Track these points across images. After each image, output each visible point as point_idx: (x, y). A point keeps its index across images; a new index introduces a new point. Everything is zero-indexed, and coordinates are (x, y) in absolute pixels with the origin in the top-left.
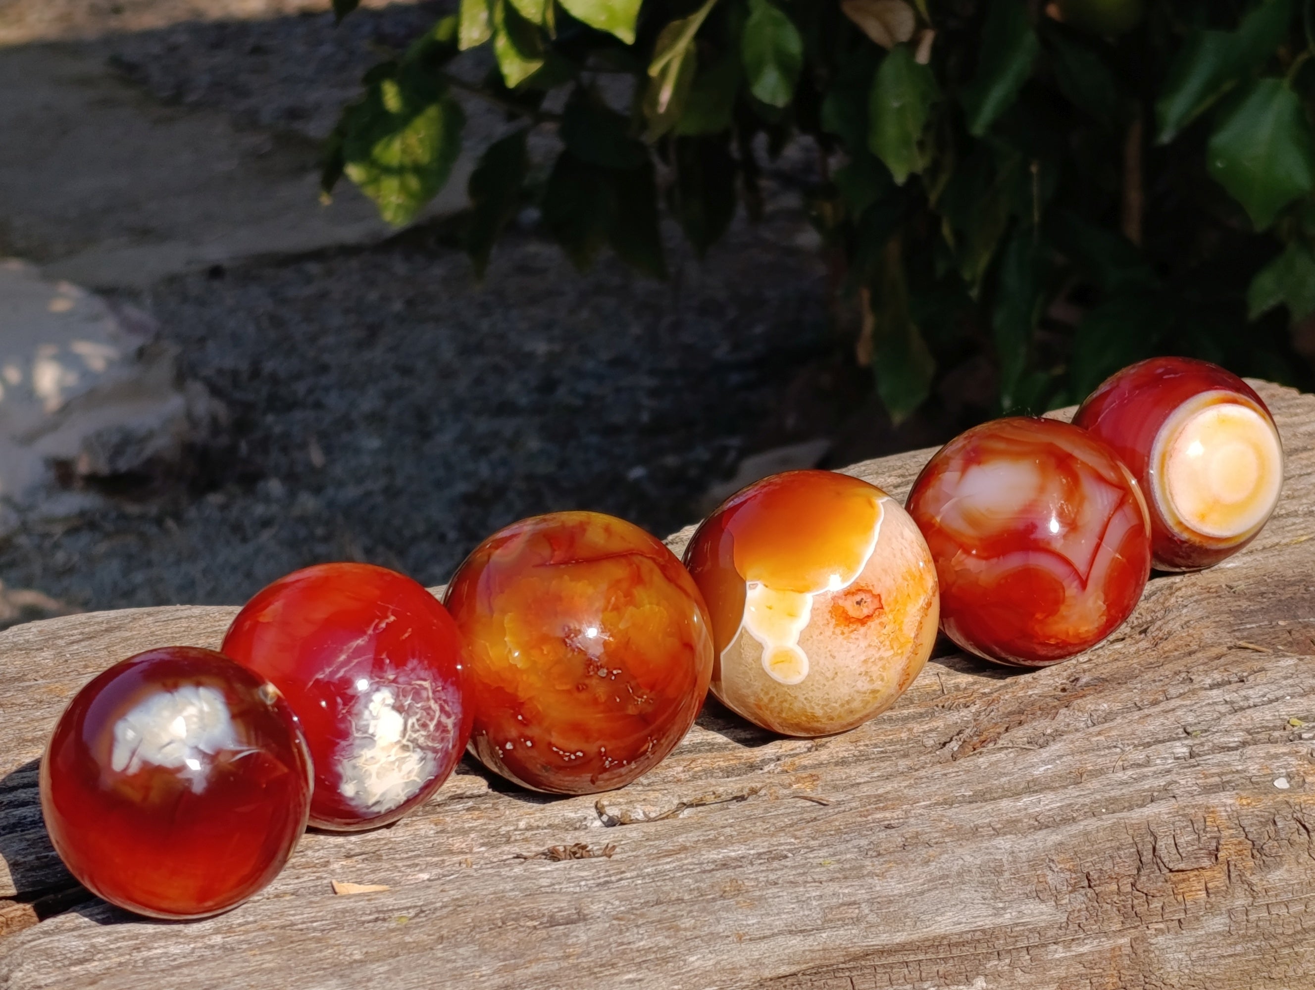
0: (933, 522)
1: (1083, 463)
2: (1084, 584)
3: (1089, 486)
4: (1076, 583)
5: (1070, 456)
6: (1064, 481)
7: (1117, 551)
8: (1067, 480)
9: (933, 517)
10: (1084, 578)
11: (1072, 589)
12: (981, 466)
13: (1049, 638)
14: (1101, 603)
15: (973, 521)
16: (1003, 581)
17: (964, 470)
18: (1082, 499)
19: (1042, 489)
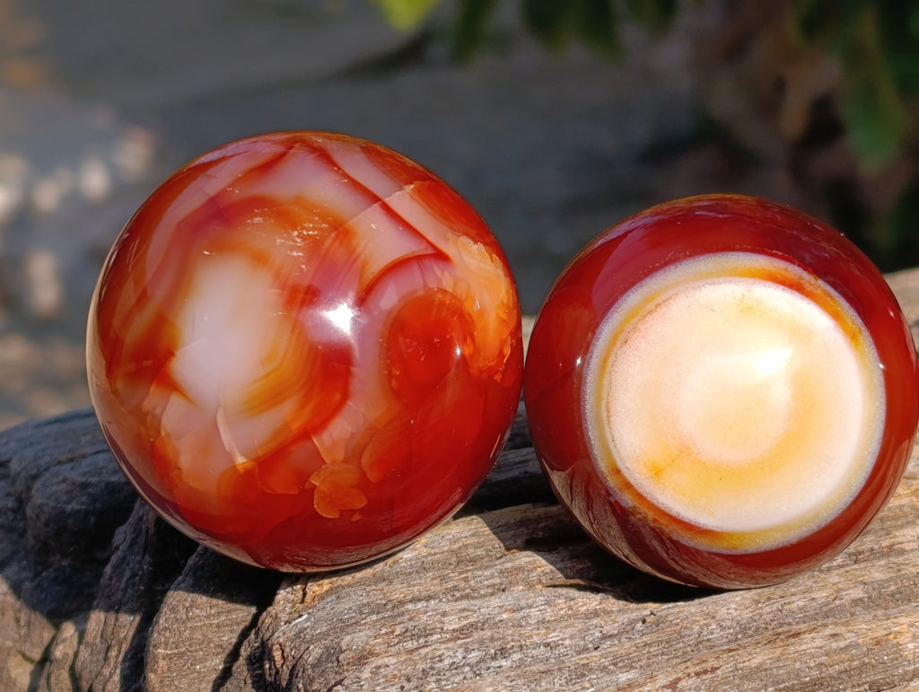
0: (241, 469)
1: (237, 182)
2: (441, 257)
3: (280, 187)
4: (437, 268)
5: (213, 201)
6: (257, 220)
7: (401, 188)
8: (257, 215)
9: (234, 467)
10: (430, 251)
11: (444, 279)
12: (178, 353)
13: (501, 354)
14: (475, 247)
15: (270, 398)
16: (394, 384)
17: (171, 385)
18: (299, 201)
19: (260, 259)
